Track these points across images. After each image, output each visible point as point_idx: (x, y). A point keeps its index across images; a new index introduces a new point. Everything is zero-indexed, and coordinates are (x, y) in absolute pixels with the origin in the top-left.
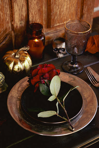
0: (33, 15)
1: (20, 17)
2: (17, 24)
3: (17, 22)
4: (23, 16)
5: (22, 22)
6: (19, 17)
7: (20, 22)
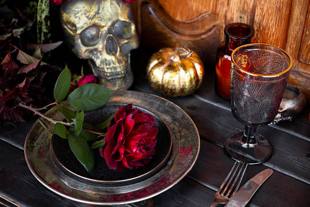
0: (264, 13)
1: (241, 3)
2: (233, 14)
3: (234, 10)
4: (247, 5)
5: (243, 15)
6: (239, 3)
7: (240, 14)
